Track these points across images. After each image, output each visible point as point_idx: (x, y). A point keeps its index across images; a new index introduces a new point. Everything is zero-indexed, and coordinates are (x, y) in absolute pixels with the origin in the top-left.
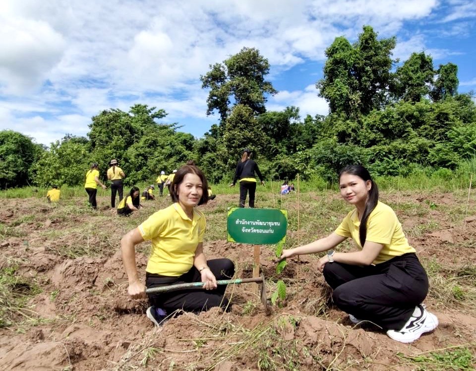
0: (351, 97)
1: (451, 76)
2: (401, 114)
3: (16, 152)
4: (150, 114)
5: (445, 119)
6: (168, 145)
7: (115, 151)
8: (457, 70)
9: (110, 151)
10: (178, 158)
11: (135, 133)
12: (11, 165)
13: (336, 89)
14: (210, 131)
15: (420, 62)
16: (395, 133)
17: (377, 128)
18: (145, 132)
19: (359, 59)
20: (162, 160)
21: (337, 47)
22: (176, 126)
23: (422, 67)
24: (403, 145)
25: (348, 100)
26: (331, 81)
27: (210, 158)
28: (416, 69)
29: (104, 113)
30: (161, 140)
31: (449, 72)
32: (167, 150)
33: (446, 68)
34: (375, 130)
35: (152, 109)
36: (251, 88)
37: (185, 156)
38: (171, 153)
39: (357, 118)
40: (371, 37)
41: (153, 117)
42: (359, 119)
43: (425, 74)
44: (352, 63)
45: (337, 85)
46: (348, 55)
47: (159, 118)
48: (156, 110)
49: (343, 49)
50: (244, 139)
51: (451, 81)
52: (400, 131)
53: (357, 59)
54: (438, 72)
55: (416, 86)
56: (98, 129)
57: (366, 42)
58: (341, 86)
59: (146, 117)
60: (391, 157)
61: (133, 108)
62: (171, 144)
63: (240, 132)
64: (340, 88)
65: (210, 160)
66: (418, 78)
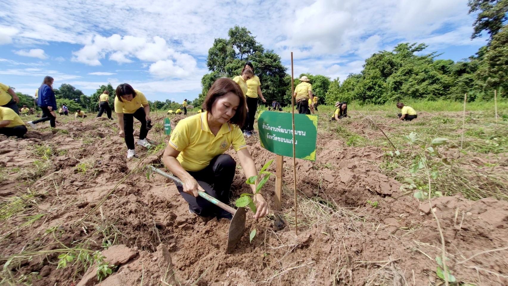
3: (321, 86)
4: (411, 49)
6: (422, 72)
7: (372, 80)
9: (368, 81)
10: (431, 81)
11: (395, 66)
12: (318, 94)
14: (476, 54)
18: (403, 64)
20: (414, 84)
22: (435, 55)
27: (467, 78)
29: (374, 55)
30: (416, 69)
32: (421, 76)
35: (413, 45)
37: (438, 79)
38: (424, 78)
41: (413, 51)
47: (419, 51)
48: (417, 46)
56: (368, 67)
59: (406, 52)
61: (396, 47)
62: (425, 70)
65: (467, 80)
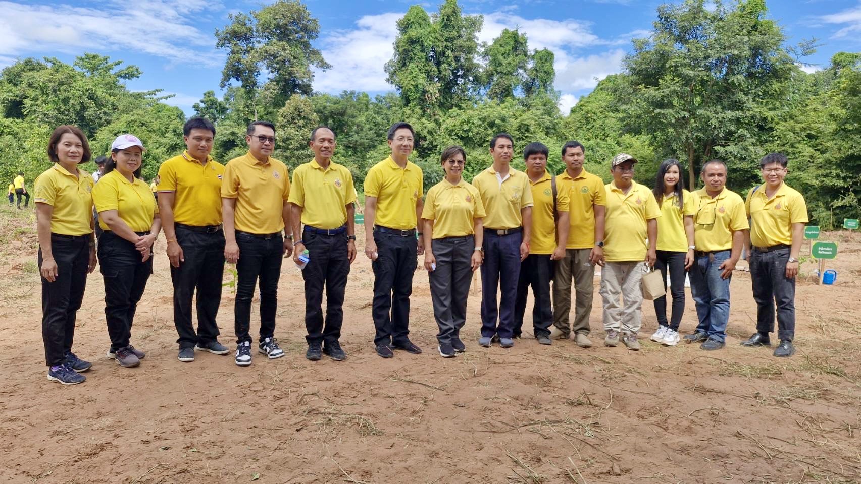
0: (427, 88)
1: (546, 66)
2: (483, 120)
5: (526, 130)
8: (554, 58)
13: (410, 77)
15: (512, 43)
16: (476, 141)
17: (456, 134)
19: (439, 40)
21: (412, 20)
23: (515, 49)
24: (483, 157)
25: (425, 92)
26: (404, 65)
28: (507, 52)
31: (544, 61)
33: (541, 55)
34: (454, 137)
36: (295, 58)
39: (435, 115)
40: (455, 12)
42: (437, 117)
43: (517, 60)
44: (430, 45)
45: (412, 72)
46: (426, 33)
49: (420, 24)
50: (303, 139)
51: (546, 72)
52: (481, 139)
53: (437, 41)
54: (533, 58)
55: (505, 74)
57: (448, 19)
58: (416, 74)
60: (470, 169)
63: (298, 131)
64: (415, 77)
66: (509, 64)
